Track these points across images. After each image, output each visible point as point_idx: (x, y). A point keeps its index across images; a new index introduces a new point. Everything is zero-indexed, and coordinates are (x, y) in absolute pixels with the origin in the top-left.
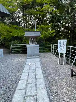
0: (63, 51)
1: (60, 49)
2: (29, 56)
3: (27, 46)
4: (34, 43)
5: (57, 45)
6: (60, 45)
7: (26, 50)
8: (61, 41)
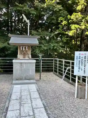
0: (85, 72)
1: (79, 69)
2: (17, 80)
3: (14, 61)
4: (27, 56)
5: (72, 62)
6: (79, 61)
7: (12, 68)
8: (80, 54)
